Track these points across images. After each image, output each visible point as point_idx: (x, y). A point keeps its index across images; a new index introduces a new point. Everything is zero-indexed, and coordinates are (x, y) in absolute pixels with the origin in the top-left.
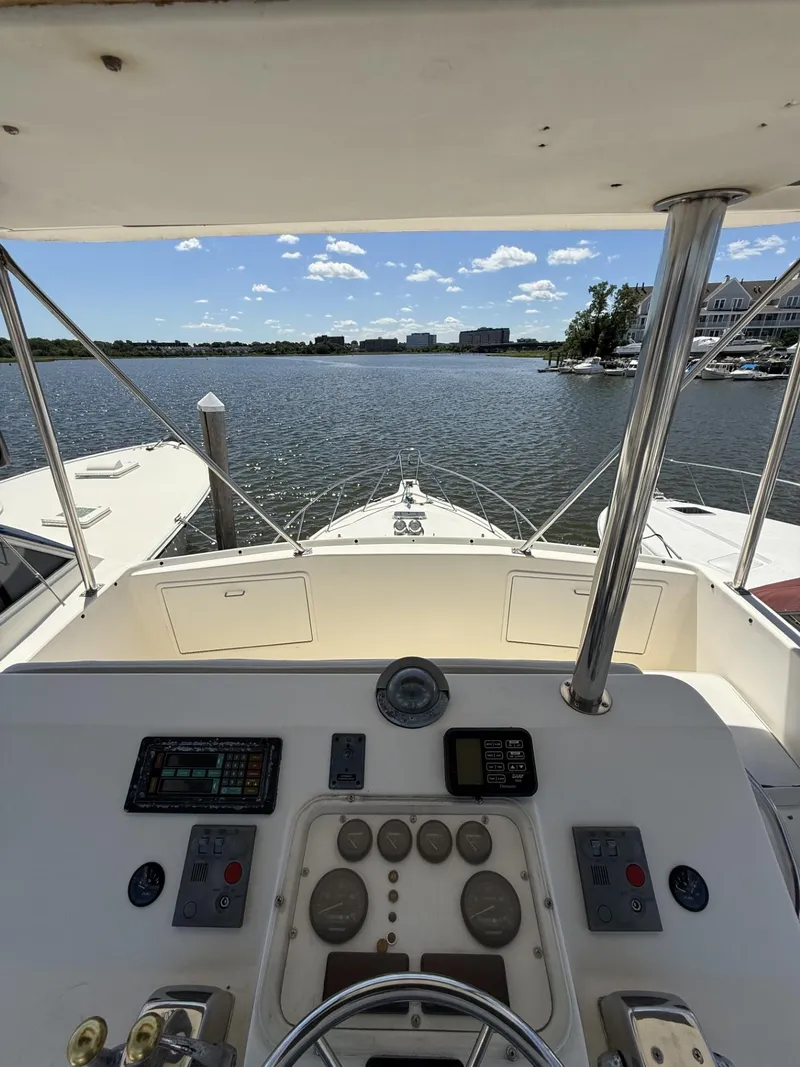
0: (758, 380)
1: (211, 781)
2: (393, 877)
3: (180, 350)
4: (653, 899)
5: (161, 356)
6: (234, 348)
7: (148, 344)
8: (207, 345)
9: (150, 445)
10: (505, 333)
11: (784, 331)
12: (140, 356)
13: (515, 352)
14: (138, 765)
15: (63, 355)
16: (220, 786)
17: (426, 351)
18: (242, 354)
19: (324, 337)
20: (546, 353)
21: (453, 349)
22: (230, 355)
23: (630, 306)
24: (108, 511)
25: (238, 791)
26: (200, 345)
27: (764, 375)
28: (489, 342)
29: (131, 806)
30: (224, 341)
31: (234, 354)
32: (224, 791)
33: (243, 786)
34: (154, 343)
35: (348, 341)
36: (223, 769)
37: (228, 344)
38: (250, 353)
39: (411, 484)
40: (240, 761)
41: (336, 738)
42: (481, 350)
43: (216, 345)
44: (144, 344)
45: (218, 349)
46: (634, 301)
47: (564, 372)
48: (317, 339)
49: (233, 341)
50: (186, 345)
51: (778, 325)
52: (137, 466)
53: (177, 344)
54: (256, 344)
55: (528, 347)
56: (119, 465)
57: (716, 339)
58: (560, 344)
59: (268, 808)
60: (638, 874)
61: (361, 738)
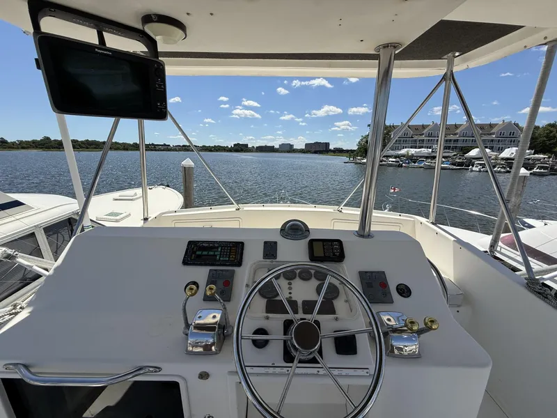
0: (452, 169)
1: (216, 256)
2: (290, 284)
3: (166, 148)
4: (390, 293)
5: (156, 150)
7: (150, 145)
8: (180, 146)
10: (327, 145)
11: (462, 147)
13: (332, 153)
14: (187, 250)
16: (220, 257)
17: (289, 152)
19: (238, 144)
20: (348, 155)
21: (302, 151)
23: (387, 134)
24: (130, 215)
25: (227, 259)
26: (176, 146)
27: (455, 167)
28: (320, 149)
29: (185, 263)
32: (221, 259)
33: (229, 257)
34: (153, 144)
35: (250, 146)
36: (221, 252)
40: (227, 249)
41: (266, 243)
42: (316, 152)
46: (390, 131)
47: (356, 163)
48: (234, 145)
50: (169, 145)
51: (459, 145)
53: (165, 145)
54: (204, 146)
55: (339, 151)
56: (135, 195)
57: (430, 150)
58: (354, 151)
59: (239, 264)
60: (384, 285)
61: (276, 243)
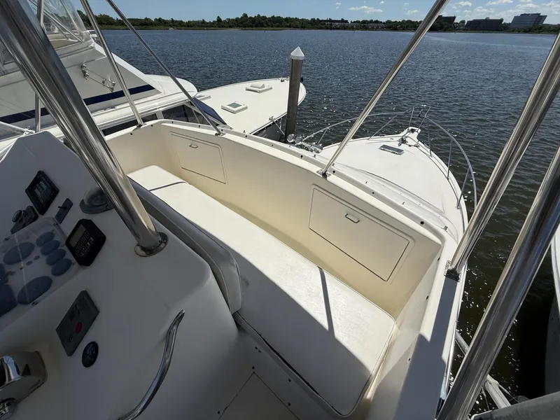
3: (343, 25)
5: (331, 29)
6: (374, 24)
8: (358, 22)
9: (283, 79)
12: (321, 28)
15: (287, 26)
18: (377, 29)
22: (370, 30)
24: (246, 108)
26: (355, 22)
30: (369, 20)
31: (372, 29)
34: (330, 21)
37: (371, 21)
38: (383, 29)
39: (413, 131)
41: (67, 200)
43: (364, 22)
44: (325, 21)
45: (364, 25)
49: (374, 19)
50: (347, 21)
52: (271, 88)
53: (343, 21)
54: (389, 22)
56: (263, 86)
